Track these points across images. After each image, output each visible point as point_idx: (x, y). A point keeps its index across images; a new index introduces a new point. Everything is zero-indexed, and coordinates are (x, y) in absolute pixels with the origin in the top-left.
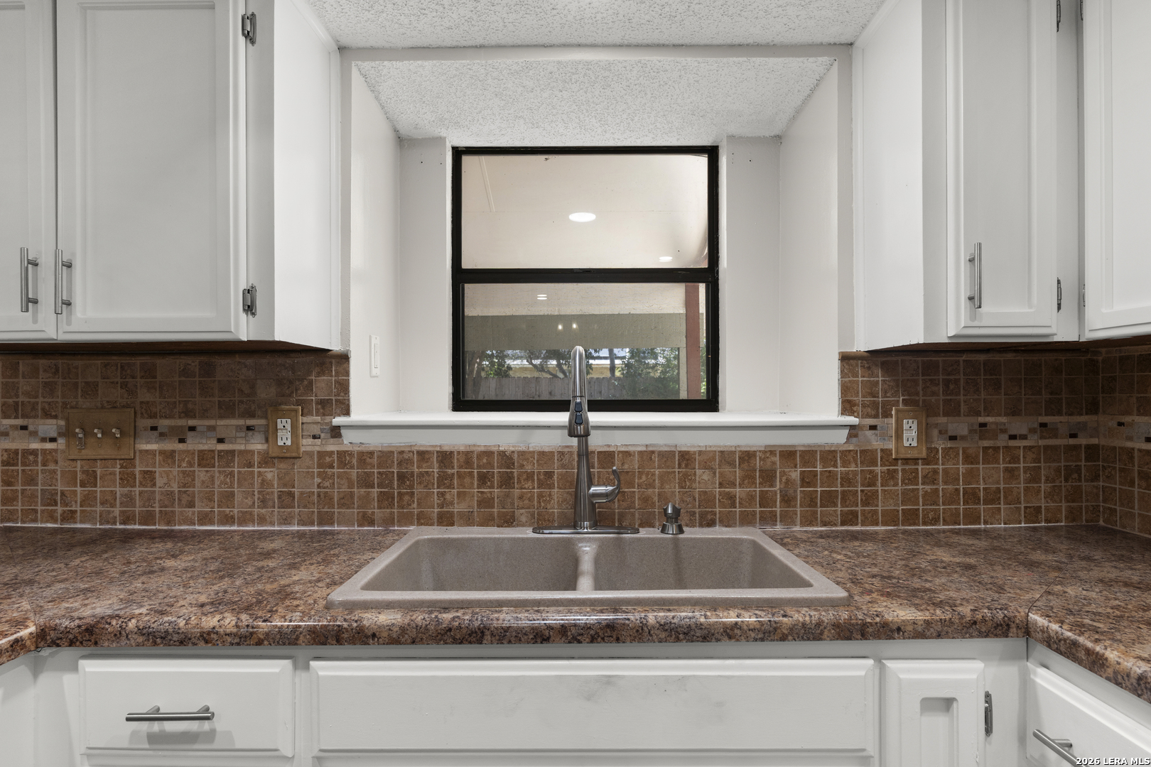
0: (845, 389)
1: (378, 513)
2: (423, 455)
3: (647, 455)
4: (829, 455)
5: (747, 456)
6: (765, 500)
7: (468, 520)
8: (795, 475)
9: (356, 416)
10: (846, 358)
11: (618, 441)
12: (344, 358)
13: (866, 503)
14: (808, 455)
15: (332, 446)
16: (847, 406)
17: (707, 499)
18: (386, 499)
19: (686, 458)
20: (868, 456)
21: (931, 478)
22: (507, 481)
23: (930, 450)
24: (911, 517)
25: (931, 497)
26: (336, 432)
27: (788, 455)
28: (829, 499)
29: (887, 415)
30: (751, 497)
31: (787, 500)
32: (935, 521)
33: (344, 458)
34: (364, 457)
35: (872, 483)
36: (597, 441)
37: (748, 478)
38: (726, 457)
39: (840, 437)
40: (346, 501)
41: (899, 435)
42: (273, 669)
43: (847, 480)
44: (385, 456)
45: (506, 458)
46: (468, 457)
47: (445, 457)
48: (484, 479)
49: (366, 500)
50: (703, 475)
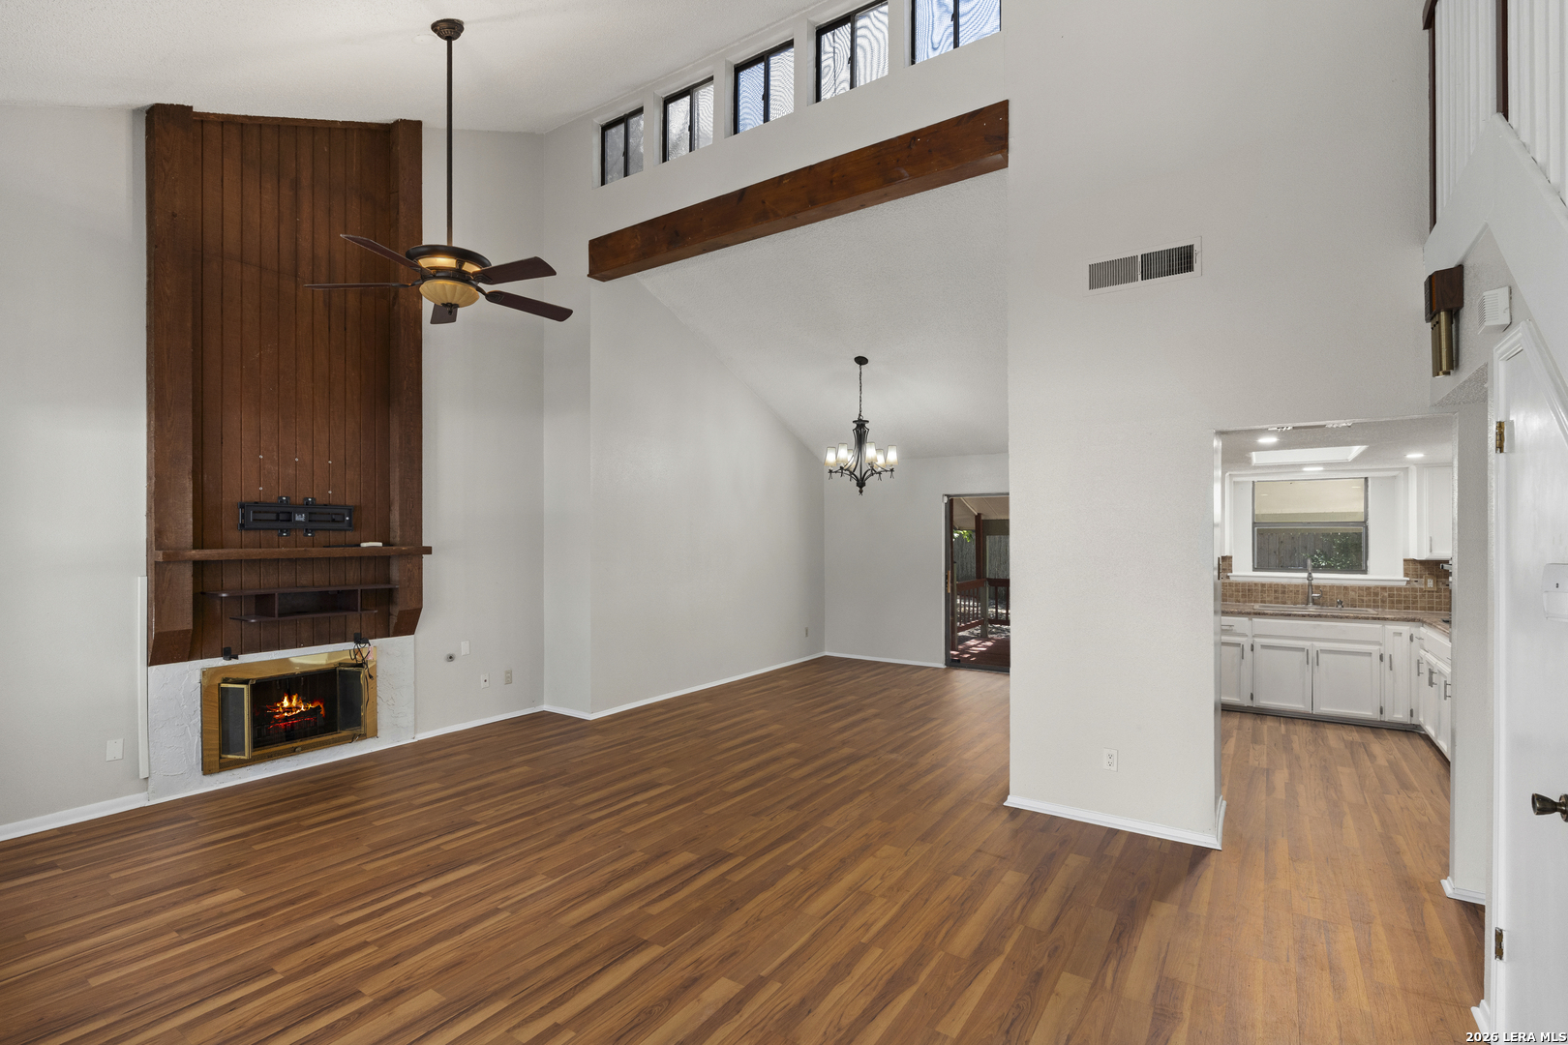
0: (1405, 570)
1: (1241, 600)
2: (1256, 584)
3: (1332, 587)
4: (1399, 589)
5: (1368, 588)
6: (1374, 601)
7: (1271, 602)
8: (1386, 594)
9: (1234, 573)
10: (1405, 560)
11: (1322, 582)
12: (1231, 557)
13: (1413, 603)
14: (1391, 589)
15: (1227, 581)
16: (1406, 575)
17: (1353, 600)
18: (1244, 596)
19: (1346, 588)
20: (1414, 590)
21: (1440, 597)
22: (1284, 592)
23: (1438, 589)
24: (1431, 609)
25: (1440, 603)
26: (1228, 577)
27: (1384, 588)
28: (1399, 602)
29: (1421, 577)
30: (1370, 600)
31: (1383, 601)
32: (1441, 610)
33: (1231, 584)
34: (1237, 584)
35: (1416, 598)
36: (1314, 582)
37: (1369, 594)
38: (1360, 588)
39: (1404, 584)
40: (1231, 596)
41: (1426, 583)
42: (1244, 620)
43: (1405, 596)
44: (1244, 584)
45: (1283, 586)
46: (1270, 585)
47: (1263, 585)
48: (1276, 591)
49: (1237, 596)
50: (1352, 593)
